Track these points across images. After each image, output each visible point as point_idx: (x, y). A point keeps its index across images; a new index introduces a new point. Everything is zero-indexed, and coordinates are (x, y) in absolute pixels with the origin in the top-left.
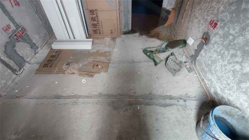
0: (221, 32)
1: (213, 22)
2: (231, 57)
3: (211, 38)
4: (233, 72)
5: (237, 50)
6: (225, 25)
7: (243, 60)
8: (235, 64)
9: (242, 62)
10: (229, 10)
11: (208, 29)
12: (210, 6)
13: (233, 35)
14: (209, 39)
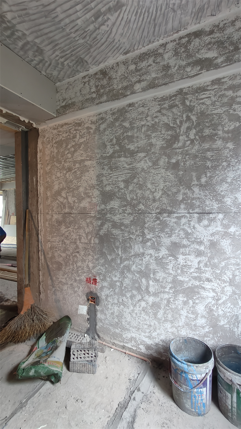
0: (105, 284)
1: (90, 279)
2: (132, 300)
3: (99, 295)
4: (144, 311)
5: (131, 291)
6: (105, 277)
7: (142, 295)
8: (139, 303)
9: (143, 298)
10: (99, 264)
11: (89, 288)
12: (76, 266)
13: (119, 281)
14: (98, 297)
